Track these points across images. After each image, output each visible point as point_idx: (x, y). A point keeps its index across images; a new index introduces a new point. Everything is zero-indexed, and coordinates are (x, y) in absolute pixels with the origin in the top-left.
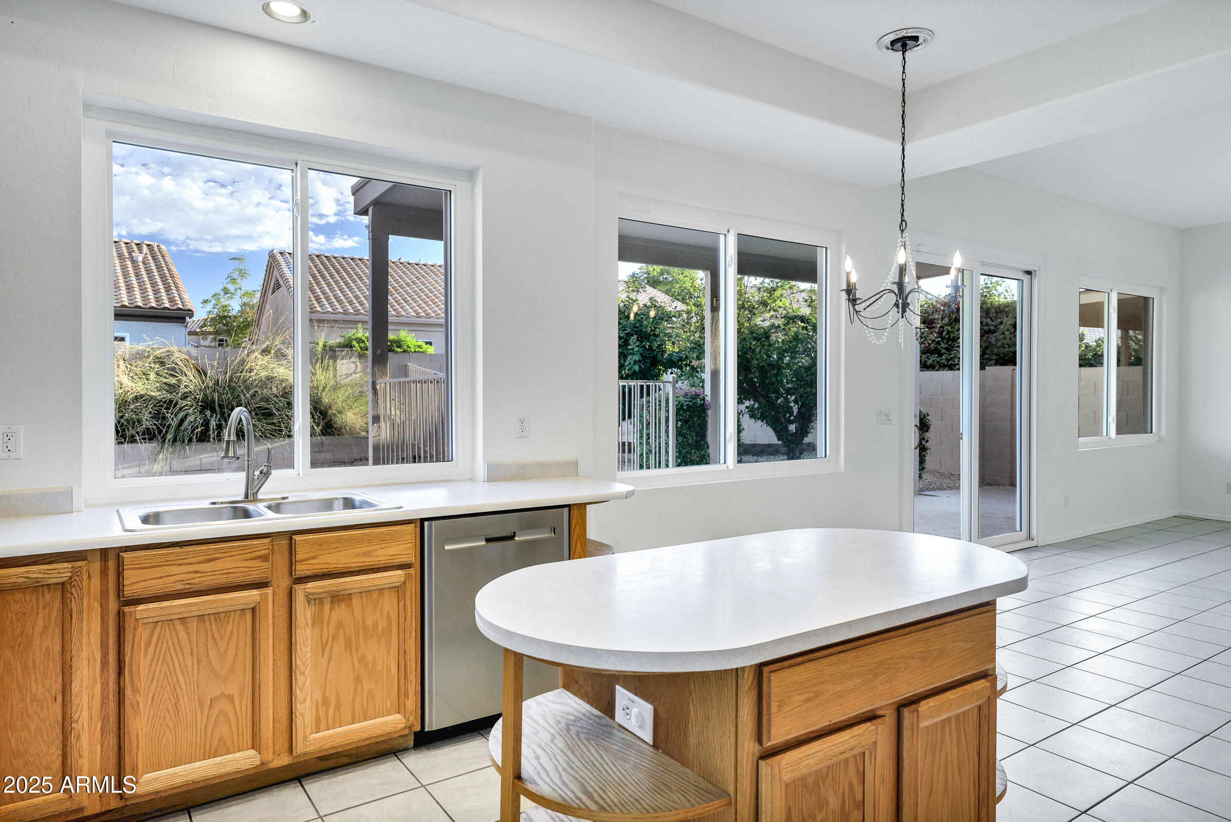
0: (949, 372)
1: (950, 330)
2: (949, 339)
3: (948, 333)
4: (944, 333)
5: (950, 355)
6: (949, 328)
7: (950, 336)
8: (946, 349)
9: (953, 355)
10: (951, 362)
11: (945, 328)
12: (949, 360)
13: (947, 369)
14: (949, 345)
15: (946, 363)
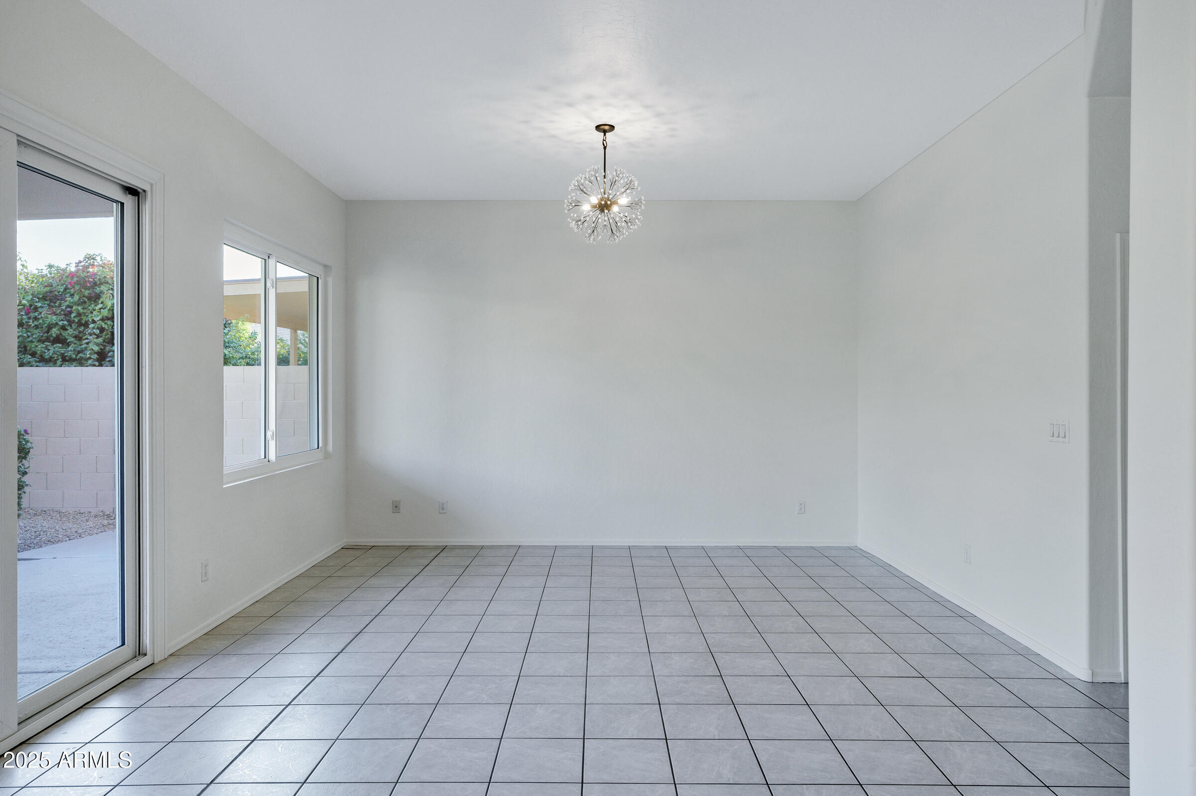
0: (79, 368)
1: (82, 311)
2: (80, 324)
3: (79, 314)
4: (73, 315)
5: (81, 345)
6: (80, 308)
7: (81, 319)
8: (76, 337)
9: (84, 346)
10: (80, 355)
11: (74, 307)
12: (79, 352)
13: (75, 364)
14: (80, 332)
15: (74, 356)
